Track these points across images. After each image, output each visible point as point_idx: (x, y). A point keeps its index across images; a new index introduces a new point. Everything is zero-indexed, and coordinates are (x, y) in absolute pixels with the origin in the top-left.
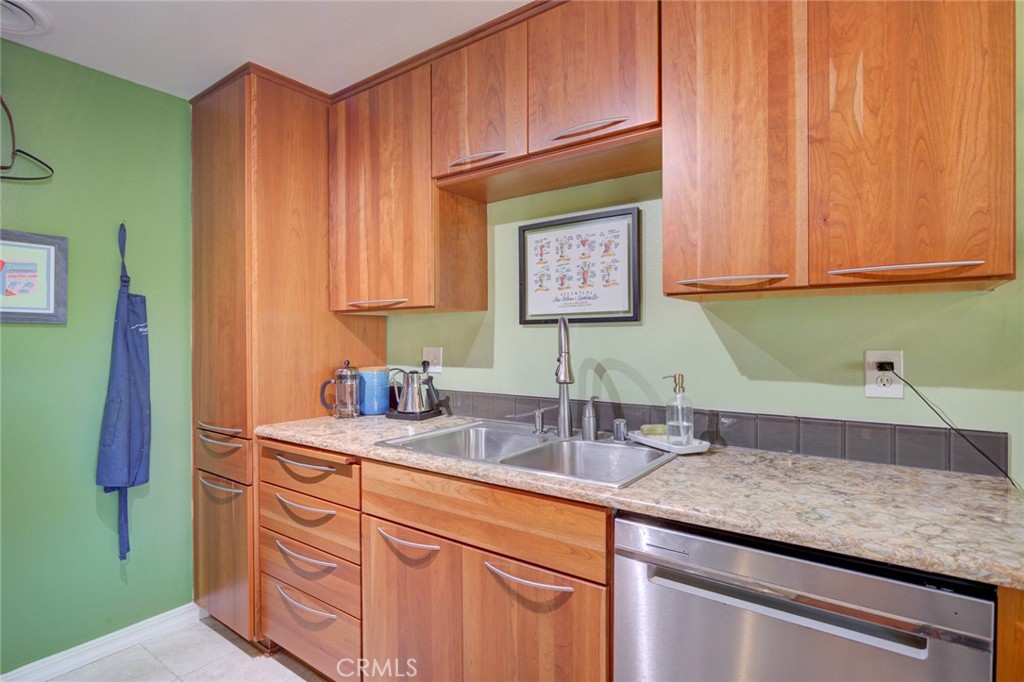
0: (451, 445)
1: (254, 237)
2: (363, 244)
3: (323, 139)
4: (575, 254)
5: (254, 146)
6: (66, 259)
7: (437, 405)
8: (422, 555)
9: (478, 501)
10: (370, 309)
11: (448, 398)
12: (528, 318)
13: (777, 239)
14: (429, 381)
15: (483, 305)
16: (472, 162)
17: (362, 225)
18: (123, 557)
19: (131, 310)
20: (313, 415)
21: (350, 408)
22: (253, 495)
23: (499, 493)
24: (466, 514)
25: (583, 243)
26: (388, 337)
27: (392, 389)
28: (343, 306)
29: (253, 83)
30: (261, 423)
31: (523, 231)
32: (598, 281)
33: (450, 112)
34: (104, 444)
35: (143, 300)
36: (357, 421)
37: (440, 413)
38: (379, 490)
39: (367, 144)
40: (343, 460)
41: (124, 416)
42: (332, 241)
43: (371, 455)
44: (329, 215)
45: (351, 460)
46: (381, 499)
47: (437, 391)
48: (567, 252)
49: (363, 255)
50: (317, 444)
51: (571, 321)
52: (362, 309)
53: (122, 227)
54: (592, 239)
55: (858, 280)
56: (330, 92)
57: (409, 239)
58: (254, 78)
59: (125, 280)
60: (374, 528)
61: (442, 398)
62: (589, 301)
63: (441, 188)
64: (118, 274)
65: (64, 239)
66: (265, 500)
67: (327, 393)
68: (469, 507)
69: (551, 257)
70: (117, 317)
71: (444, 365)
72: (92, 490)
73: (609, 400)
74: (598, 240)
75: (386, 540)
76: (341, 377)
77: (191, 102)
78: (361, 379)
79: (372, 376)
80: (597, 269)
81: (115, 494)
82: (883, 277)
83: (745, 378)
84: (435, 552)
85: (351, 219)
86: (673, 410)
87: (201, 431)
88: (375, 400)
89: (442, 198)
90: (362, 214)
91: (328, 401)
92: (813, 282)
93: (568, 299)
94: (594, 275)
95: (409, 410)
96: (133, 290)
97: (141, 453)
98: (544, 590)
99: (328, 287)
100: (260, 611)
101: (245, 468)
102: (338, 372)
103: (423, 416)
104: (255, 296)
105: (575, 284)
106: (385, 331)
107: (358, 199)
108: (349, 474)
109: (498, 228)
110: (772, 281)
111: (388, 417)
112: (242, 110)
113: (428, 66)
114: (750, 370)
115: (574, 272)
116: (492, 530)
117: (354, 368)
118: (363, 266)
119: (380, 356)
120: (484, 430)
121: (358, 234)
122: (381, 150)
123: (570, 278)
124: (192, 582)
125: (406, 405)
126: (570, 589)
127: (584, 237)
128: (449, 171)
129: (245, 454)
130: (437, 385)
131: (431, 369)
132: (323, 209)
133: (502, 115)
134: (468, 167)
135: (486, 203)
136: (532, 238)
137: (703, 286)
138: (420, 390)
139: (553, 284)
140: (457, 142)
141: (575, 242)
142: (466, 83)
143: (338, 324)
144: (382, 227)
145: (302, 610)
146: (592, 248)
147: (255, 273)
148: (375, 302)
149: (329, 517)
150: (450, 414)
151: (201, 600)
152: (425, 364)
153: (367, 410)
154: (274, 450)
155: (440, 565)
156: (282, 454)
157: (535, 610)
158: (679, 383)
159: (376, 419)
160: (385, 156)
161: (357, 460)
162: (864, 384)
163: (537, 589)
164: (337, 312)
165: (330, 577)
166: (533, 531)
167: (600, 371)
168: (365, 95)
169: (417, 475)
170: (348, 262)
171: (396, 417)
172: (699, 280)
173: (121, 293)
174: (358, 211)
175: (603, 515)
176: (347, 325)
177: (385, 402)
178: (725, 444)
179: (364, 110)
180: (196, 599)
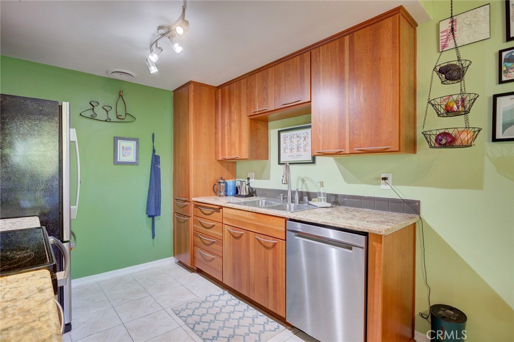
0: (254, 204)
1: (192, 137)
2: (226, 137)
3: (214, 102)
4: (295, 140)
5: (192, 107)
6: (139, 145)
7: (252, 193)
8: (239, 235)
9: (254, 218)
10: (229, 159)
11: (256, 191)
12: (281, 162)
13: (341, 139)
14: (249, 184)
15: (267, 158)
16: (259, 111)
17: (226, 131)
18: (153, 238)
19: (156, 160)
20: (211, 195)
21: (222, 194)
22: (191, 220)
23: (259, 215)
24: (251, 222)
25: (298, 137)
26: (237, 169)
27: (237, 188)
28: (220, 159)
29: (192, 86)
30: (194, 197)
31: (279, 132)
32: (302, 150)
33: (252, 95)
34: (148, 202)
35: (159, 157)
36: (224, 197)
37: (253, 196)
38: (228, 216)
39: (228, 104)
40: (217, 207)
41: (154, 194)
42: (217, 136)
43: (225, 206)
44: (216, 128)
45: (220, 207)
46: (228, 219)
47: (252, 188)
48: (293, 140)
49: (226, 141)
50: (210, 203)
51: (290, 164)
52: (225, 159)
53: (153, 134)
54: (300, 135)
55: (361, 152)
56: (217, 86)
57: (240, 136)
58: (192, 85)
59: (154, 151)
60: (226, 228)
61: (254, 191)
62: (300, 157)
63: (250, 119)
64: (152, 149)
65: (138, 139)
66: (195, 222)
67: (215, 188)
68: (251, 220)
69: (288, 141)
70: (152, 162)
71: (255, 179)
72: (145, 216)
73: (306, 191)
74: (302, 135)
75: (229, 231)
76: (220, 183)
77: (173, 91)
78: (226, 183)
79: (230, 182)
80: (302, 146)
81: (151, 218)
82: (367, 151)
83: (346, 183)
84: (243, 234)
85: (223, 129)
86: (320, 193)
87: (176, 200)
88: (231, 191)
89: (251, 122)
90: (226, 128)
91: (215, 191)
92: (351, 152)
93: (293, 156)
94: (301, 148)
95: (242, 194)
96: (156, 154)
97: (158, 206)
98: (270, 242)
99: (215, 152)
100: (193, 258)
101: (189, 211)
102: (219, 181)
103: (246, 196)
104: (192, 155)
105: (295, 151)
106: (236, 167)
107: (225, 122)
108: (219, 212)
109: (272, 131)
110: (340, 152)
111: (235, 196)
112: (189, 96)
113: (246, 79)
114: (348, 180)
115: (295, 147)
116: (257, 226)
117: (224, 180)
118: (226, 145)
119: (234, 176)
120: (264, 201)
121: (225, 134)
122: (232, 106)
123: (294, 149)
124: (172, 250)
125: (241, 193)
126: (276, 242)
127: (298, 135)
128: (252, 114)
129: (189, 206)
130: (251, 185)
131: (250, 180)
132: (214, 125)
133: (268, 96)
134: (258, 113)
135: (268, 122)
136: (282, 134)
137: (322, 153)
138: (246, 187)
139: (288, 151)
140: (255, 105)
141: (295, 136)
142: (257, 85)
143: (219, 164)
144: (232, 132)
145: (206, 256)
146: (300, 138)
147: (192, 148)
148: (230, 157)
149: (214, 225)
150: (256, 196)
151: (176, 256)
152: (248, 179)
153: (228, 194)
154: (198, 205)
155: (244, 237)
156: (200, 206)
157: (268, 249)
158: (322, 184)
159: (231, 197)
160: (233, 108)
161: (221, 207)
162: (380, 185)
163: (268, 242)
164: (218, 160)
165: (214, 245)
166: (268, 226)
167: (303, 181)
168: (227, 87)
169: (238, 211)
170: (222, 143)
171: (237, 197)
172: (321, 151)
173: (153, 155)
174: (225, 126)
175: (284, 220)
176: (222, 165)
177: (235, 192)
178: (340, 205)
179: (227, 93)
180: (174, 256)
